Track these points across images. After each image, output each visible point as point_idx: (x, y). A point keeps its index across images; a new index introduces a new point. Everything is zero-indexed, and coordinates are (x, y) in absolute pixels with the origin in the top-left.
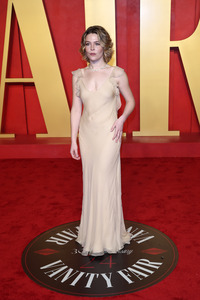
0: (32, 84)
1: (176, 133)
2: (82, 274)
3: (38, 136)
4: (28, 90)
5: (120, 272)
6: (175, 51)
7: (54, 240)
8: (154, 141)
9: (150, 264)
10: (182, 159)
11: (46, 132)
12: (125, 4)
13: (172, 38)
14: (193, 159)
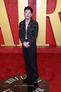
0: (0, 28)
1: (48, 45)
3: (2, 45)
6: (48, 17)
8: (41, 47)
9: (41, 90)
10: (50, 53)
11: (4, 44)
12: (31, 2)
13: (47, 13)
14: (54, 53)
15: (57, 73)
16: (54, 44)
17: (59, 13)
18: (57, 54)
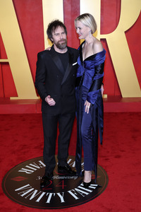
0: (7, 63)
1: (105, 96)
2: (44, 193)
3: (11, 98)
4: (5, 67)
5: (70, 192)
6: (104, 41)
7: (24, 170)
11: (17, 96)
12: (70, 10)
13: (102, 33)
14: (116, 113)
15: (123, 151)
16: (117, 94)
17: (126, 32)
18: (122, 113)
